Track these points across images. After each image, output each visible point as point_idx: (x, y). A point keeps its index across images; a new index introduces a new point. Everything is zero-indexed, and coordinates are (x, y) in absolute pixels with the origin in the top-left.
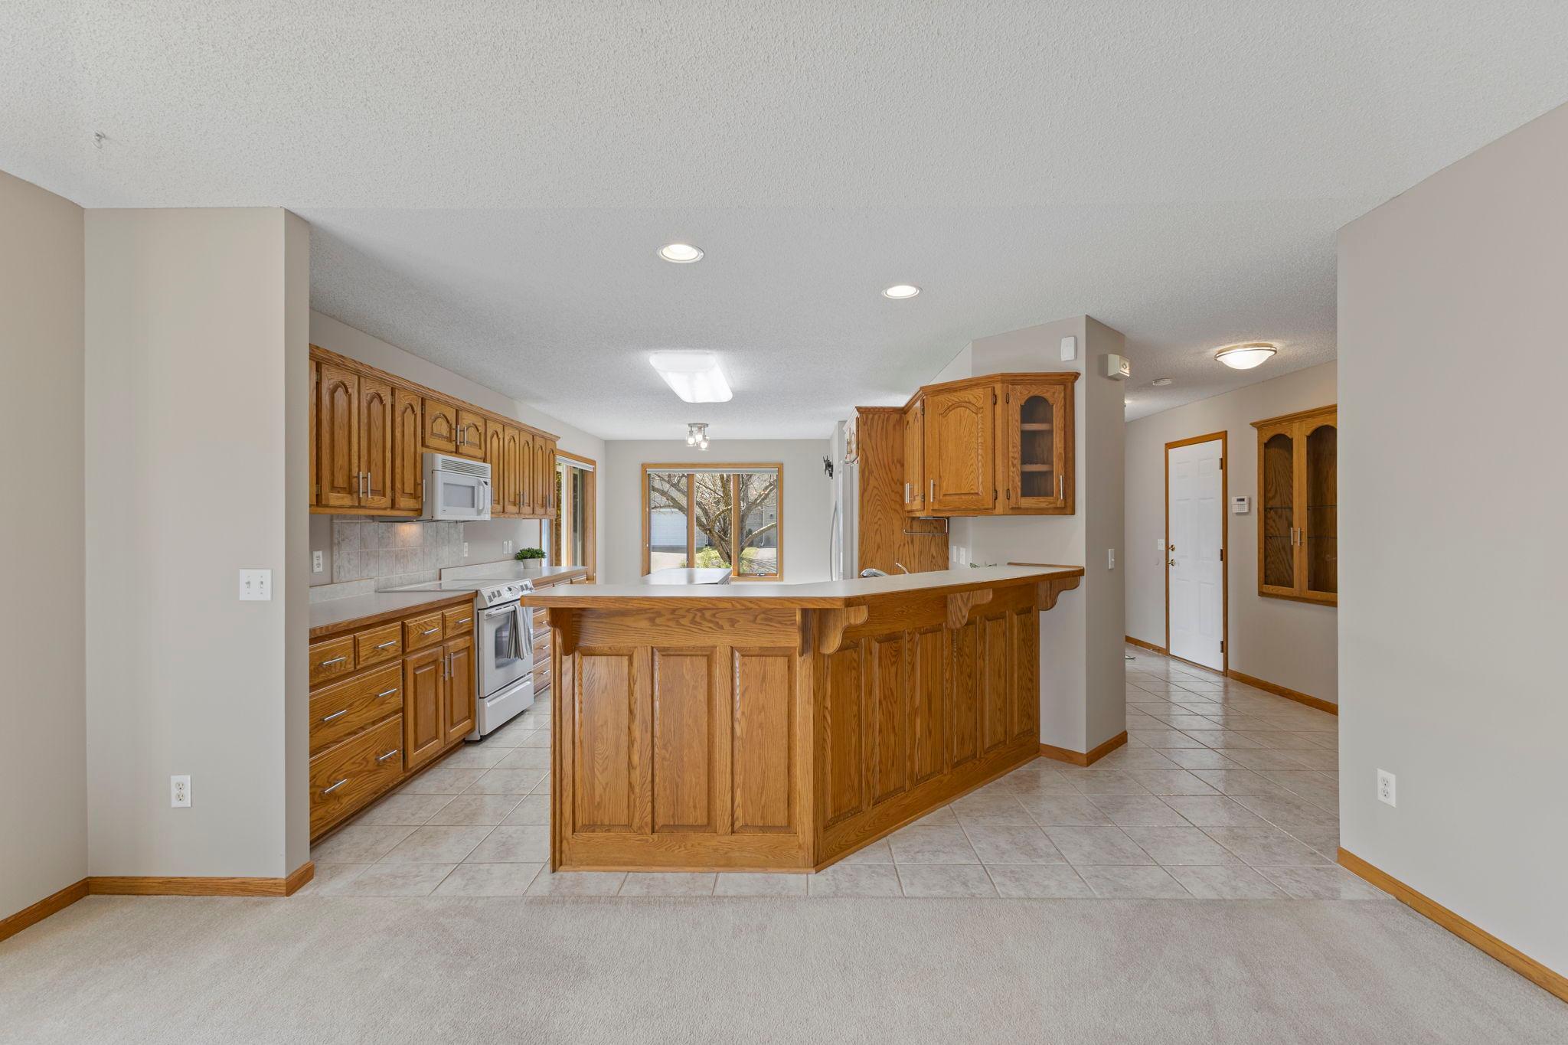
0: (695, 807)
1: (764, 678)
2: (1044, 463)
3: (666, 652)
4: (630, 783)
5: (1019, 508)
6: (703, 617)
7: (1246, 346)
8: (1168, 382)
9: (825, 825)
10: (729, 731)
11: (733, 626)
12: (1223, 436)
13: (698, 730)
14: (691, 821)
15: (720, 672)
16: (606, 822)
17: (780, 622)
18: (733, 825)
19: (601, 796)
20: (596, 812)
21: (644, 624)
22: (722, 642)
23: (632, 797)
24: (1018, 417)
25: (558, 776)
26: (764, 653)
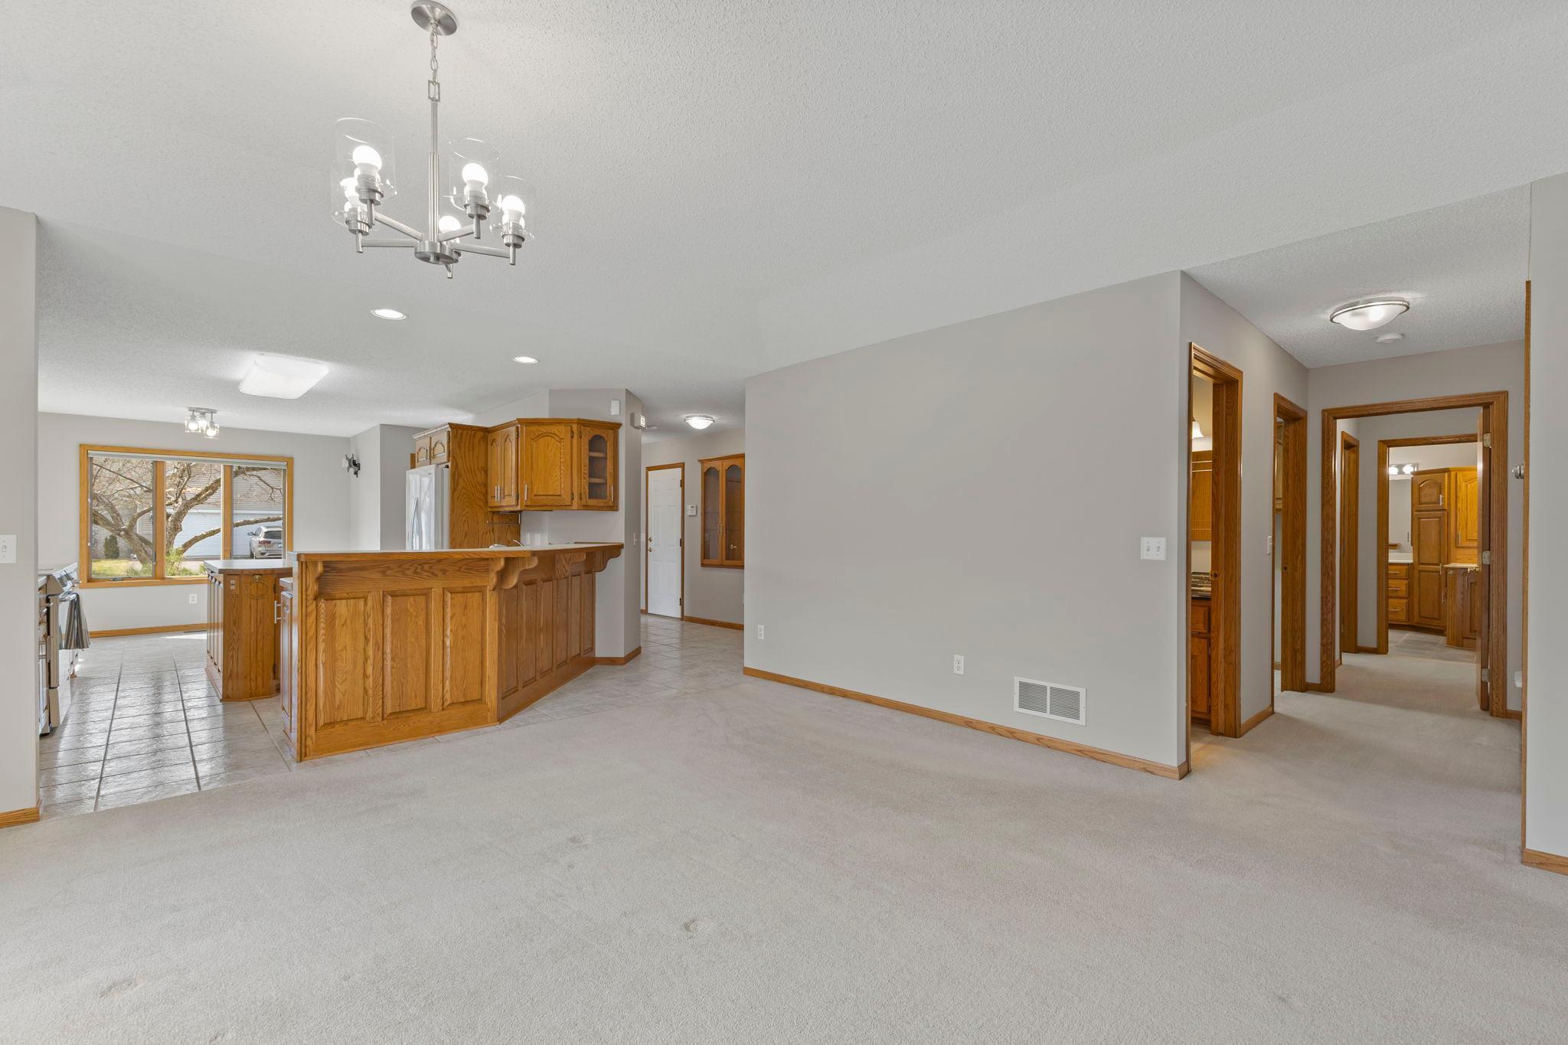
0: (416, 697)
1: (466, 607)
2: (599, 478)
3: (394, 595)
4: (365, 688)
5: (587, 506)
6: (422, 569)
7: (700, 416)
8: (655, 428)
9: (504, 695)
10: (441, 643)
11: (444, 574)
12: (682, 465)
13: (419, 645)
14: (413, 707)
15: (434, 606)
16: (345, 718)
17: (477, 571)
18: (443, 704)
19: (340, 701)
20: (336, 713)
21: (377, 576)
22: (436, 587)
23: (366, 697)
24: (587, 447)
25: (304, 690)
26: (465, 591)
